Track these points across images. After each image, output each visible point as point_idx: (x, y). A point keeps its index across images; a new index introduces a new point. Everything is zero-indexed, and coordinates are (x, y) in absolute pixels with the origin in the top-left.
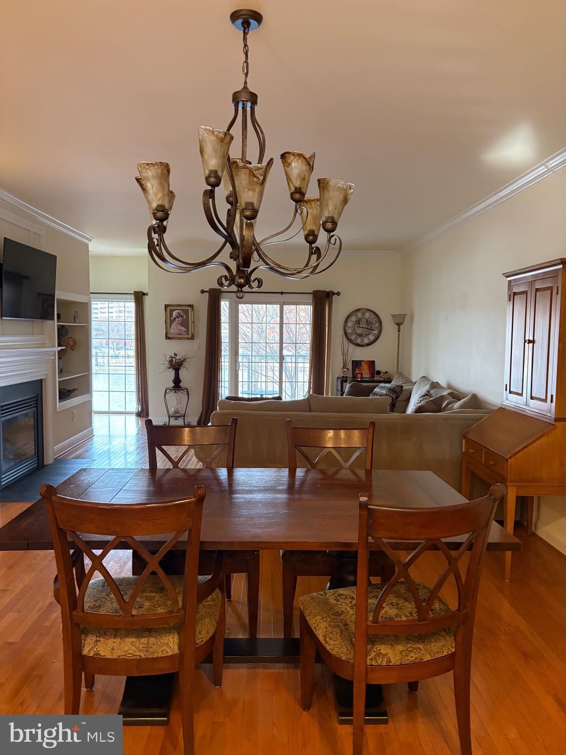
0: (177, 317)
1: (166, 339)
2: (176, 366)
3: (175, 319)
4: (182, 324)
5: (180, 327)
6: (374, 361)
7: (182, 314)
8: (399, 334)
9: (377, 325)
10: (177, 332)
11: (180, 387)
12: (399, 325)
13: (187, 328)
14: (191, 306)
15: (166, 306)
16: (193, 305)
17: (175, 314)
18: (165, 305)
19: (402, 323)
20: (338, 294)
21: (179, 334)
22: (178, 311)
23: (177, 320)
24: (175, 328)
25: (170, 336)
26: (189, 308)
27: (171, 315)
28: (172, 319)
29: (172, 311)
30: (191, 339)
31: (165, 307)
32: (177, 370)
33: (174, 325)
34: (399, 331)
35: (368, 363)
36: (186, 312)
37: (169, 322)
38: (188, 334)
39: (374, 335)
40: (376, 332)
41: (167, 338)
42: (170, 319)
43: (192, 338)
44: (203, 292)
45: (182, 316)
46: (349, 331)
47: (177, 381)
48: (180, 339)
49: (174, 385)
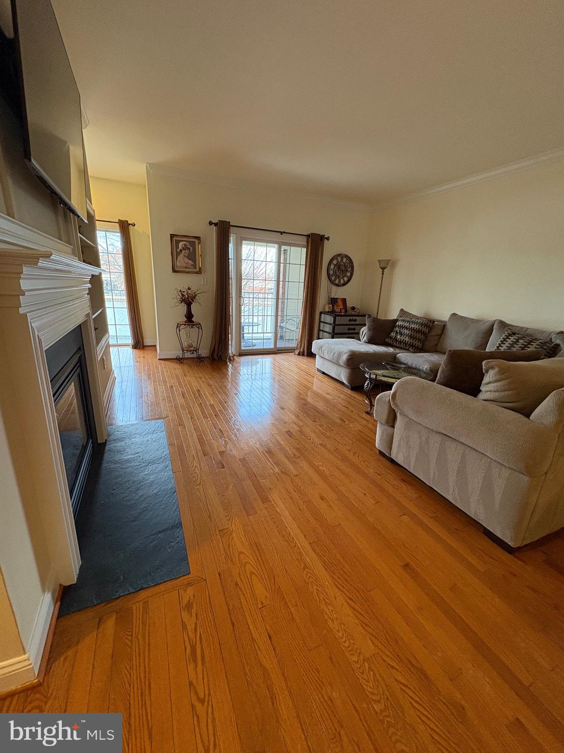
0: (184, 249)
1: (173, 272)
2: (188, 300)
3: (181, 251)
4: (189, 257)
5: (187, 260)
7: (189, 246)
8: (382, 277)
9: (350, 269)
10: (184, 265)
11: (193, 322)
12: (383, 269)
13: (195, 261)
14: (198, 238)
16: (200, 237)
17: (181, 245)
20: (328, 239)
21: (186, 268)
22: (184, 242)
23: (183, 252)
24: (182, 261)
25: (176, 269)
26: (197, 241)
27: (177, 247)
28: (178, 250)
30: (199, 273)
31: (171, 237)
32: (189, 305)
33: (181, 257)
34: (383, 274)
38: (195, 268)
39: (347, 277)
40: (349, 275)
42: (176, 251)
44: (211, 223)
45: (189, 249)
46: (331, 272)
47: (189, 316)
49: (186, 319)
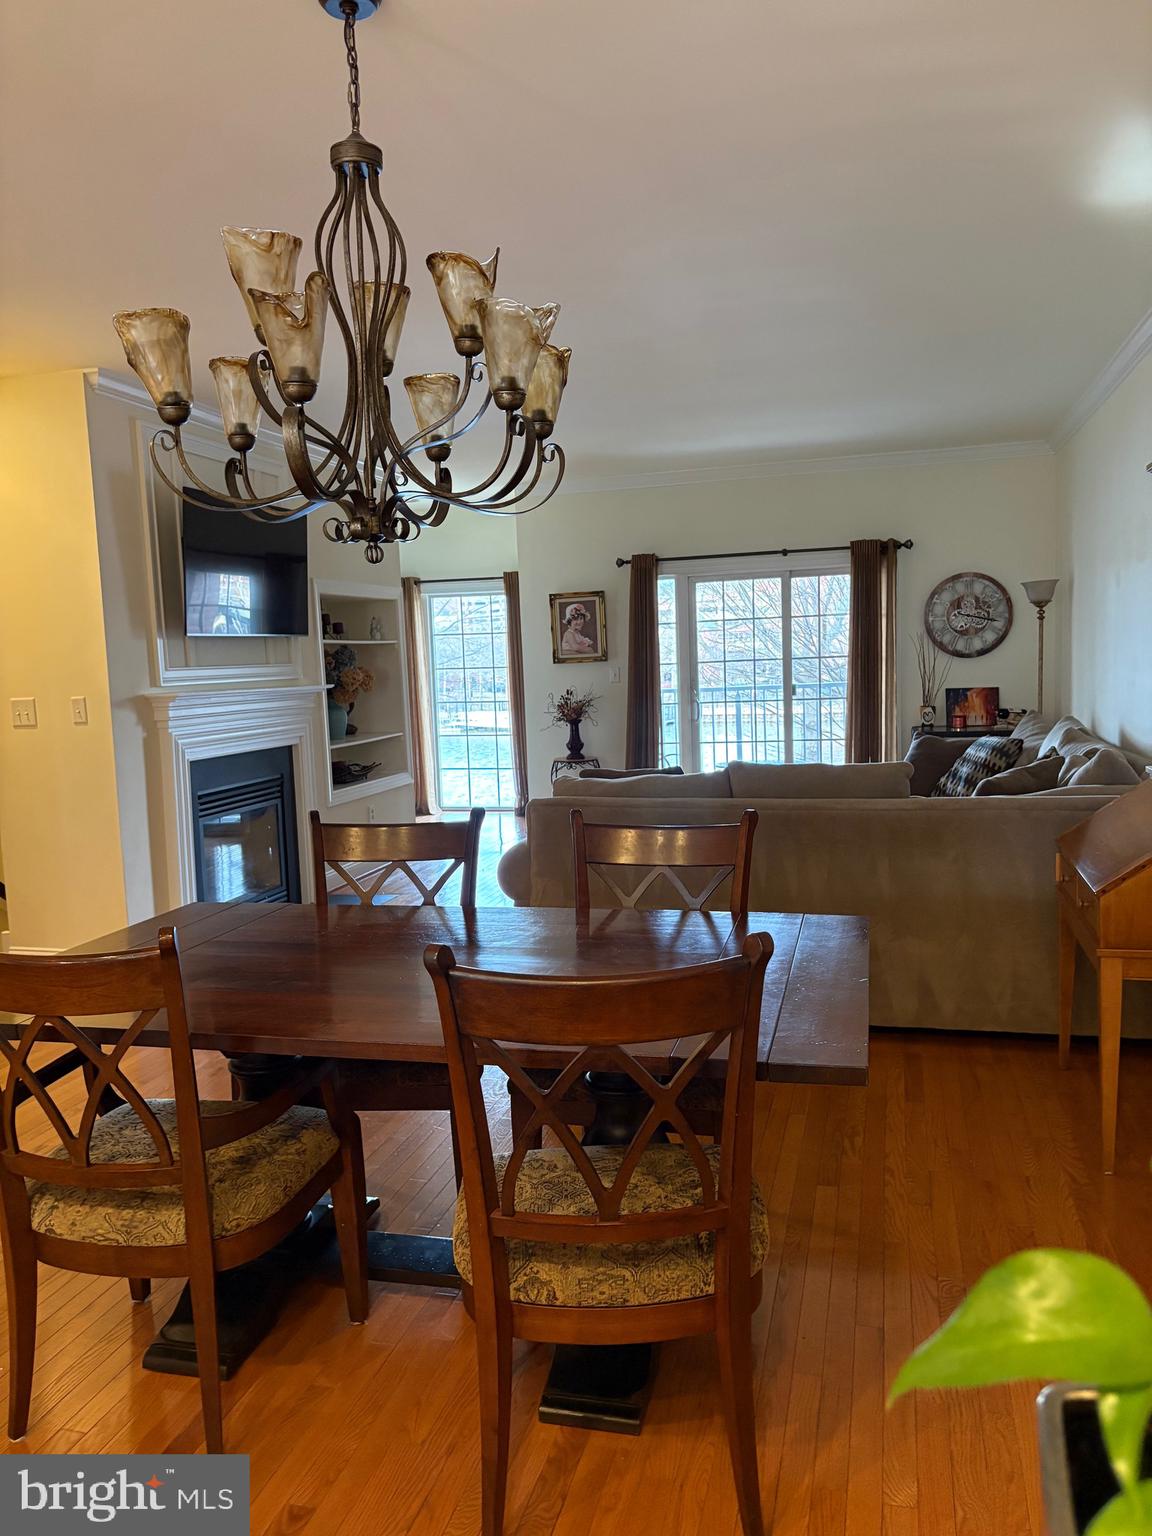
0: (575, 619)
1: (554, 662)
2: (573, 714)
3: (569, 622)
4: (583, 632)
5: (580, 638)
6: (997, 689)
7: (583, 611)
8: (1041, 626)
9: (1002, 608)
10: (575, 647)
11: (583, 757)
12: (1040, 604)
13: (595, 639)
14: (600, 594)
15: (553, 598)
16: (602, 592)
17: (569, 611)
18: (550, 595)
19: (1049, 601)
20: (909, 545)
21: (579, 652)
22: (575, 606)
23: (574, 623)
24: (572, 640)
25: (561, 657)
26: (597, 599)
27: (562, 614)
28: (564, 622)
29: (563, 607)
30: (602, 660)
31: (551, 600)
32: (575, 724)
33: (569, 633)
34: (1041, 618)
35: (984, 692)
36: (590, 606)
37: (559, 628)
38: (596, 651)
39: (994, 629)
40: (999, 624)
41: (557, 660)
42: (561, 622)
43: (604, 657)
44: (621, 563)
45: (584, 615)
46: (938, 625)
47: (575, 745)
48: (580, 661)
49: (569, 752)
